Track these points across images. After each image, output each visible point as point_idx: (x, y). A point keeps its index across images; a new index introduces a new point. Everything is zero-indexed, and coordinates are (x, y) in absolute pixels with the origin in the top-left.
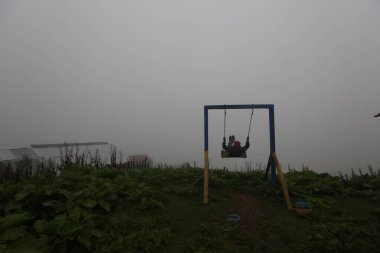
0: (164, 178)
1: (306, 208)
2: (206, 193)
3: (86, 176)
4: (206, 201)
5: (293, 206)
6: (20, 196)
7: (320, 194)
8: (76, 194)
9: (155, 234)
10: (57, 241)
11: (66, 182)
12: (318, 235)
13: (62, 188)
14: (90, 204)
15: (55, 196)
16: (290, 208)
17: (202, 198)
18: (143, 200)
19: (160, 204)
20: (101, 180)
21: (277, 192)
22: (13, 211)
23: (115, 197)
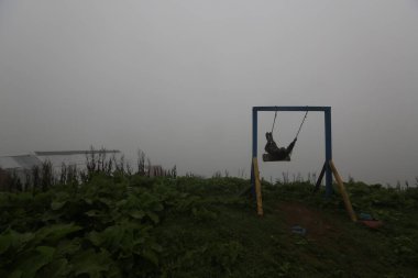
0: (203, 188)
1: (374, 220)
2: (260, 204)
3: (118, 185)
4: (260, 212)
5: (359, 219)
6: (56, 205)
7: (381, 205)
8: (118, 204)
9: (226, 247)
10: (121, 255)
11: (103, 190)
12: (404, 249)
13: (100, 196)
14: (137, 215)
15: (95, 206)
16: (355, 220)
17: (256, 209)
18: (194, 210)
19: (214, 215)
20: (137, 189)
21: (337, 203)
22: (52, 222)
23: (161, 207)
